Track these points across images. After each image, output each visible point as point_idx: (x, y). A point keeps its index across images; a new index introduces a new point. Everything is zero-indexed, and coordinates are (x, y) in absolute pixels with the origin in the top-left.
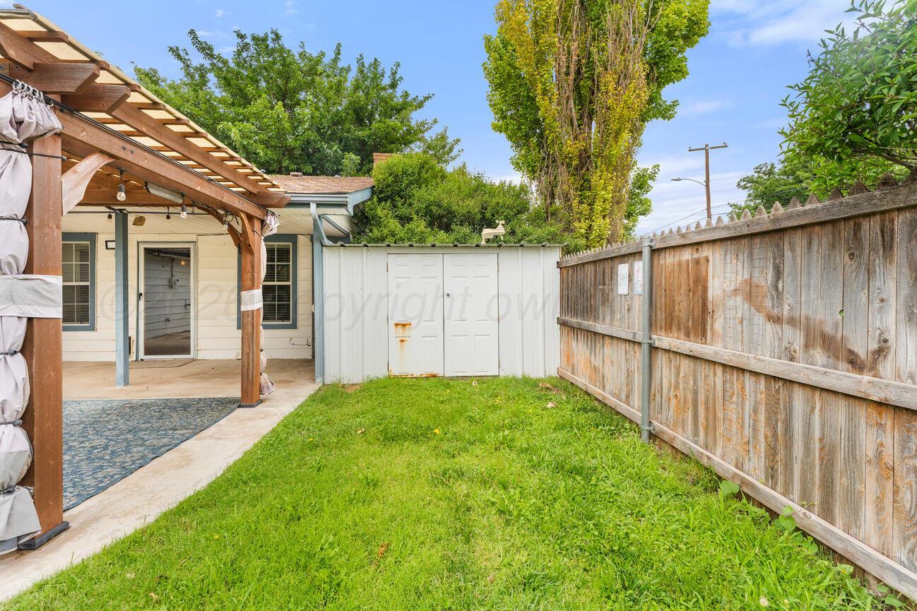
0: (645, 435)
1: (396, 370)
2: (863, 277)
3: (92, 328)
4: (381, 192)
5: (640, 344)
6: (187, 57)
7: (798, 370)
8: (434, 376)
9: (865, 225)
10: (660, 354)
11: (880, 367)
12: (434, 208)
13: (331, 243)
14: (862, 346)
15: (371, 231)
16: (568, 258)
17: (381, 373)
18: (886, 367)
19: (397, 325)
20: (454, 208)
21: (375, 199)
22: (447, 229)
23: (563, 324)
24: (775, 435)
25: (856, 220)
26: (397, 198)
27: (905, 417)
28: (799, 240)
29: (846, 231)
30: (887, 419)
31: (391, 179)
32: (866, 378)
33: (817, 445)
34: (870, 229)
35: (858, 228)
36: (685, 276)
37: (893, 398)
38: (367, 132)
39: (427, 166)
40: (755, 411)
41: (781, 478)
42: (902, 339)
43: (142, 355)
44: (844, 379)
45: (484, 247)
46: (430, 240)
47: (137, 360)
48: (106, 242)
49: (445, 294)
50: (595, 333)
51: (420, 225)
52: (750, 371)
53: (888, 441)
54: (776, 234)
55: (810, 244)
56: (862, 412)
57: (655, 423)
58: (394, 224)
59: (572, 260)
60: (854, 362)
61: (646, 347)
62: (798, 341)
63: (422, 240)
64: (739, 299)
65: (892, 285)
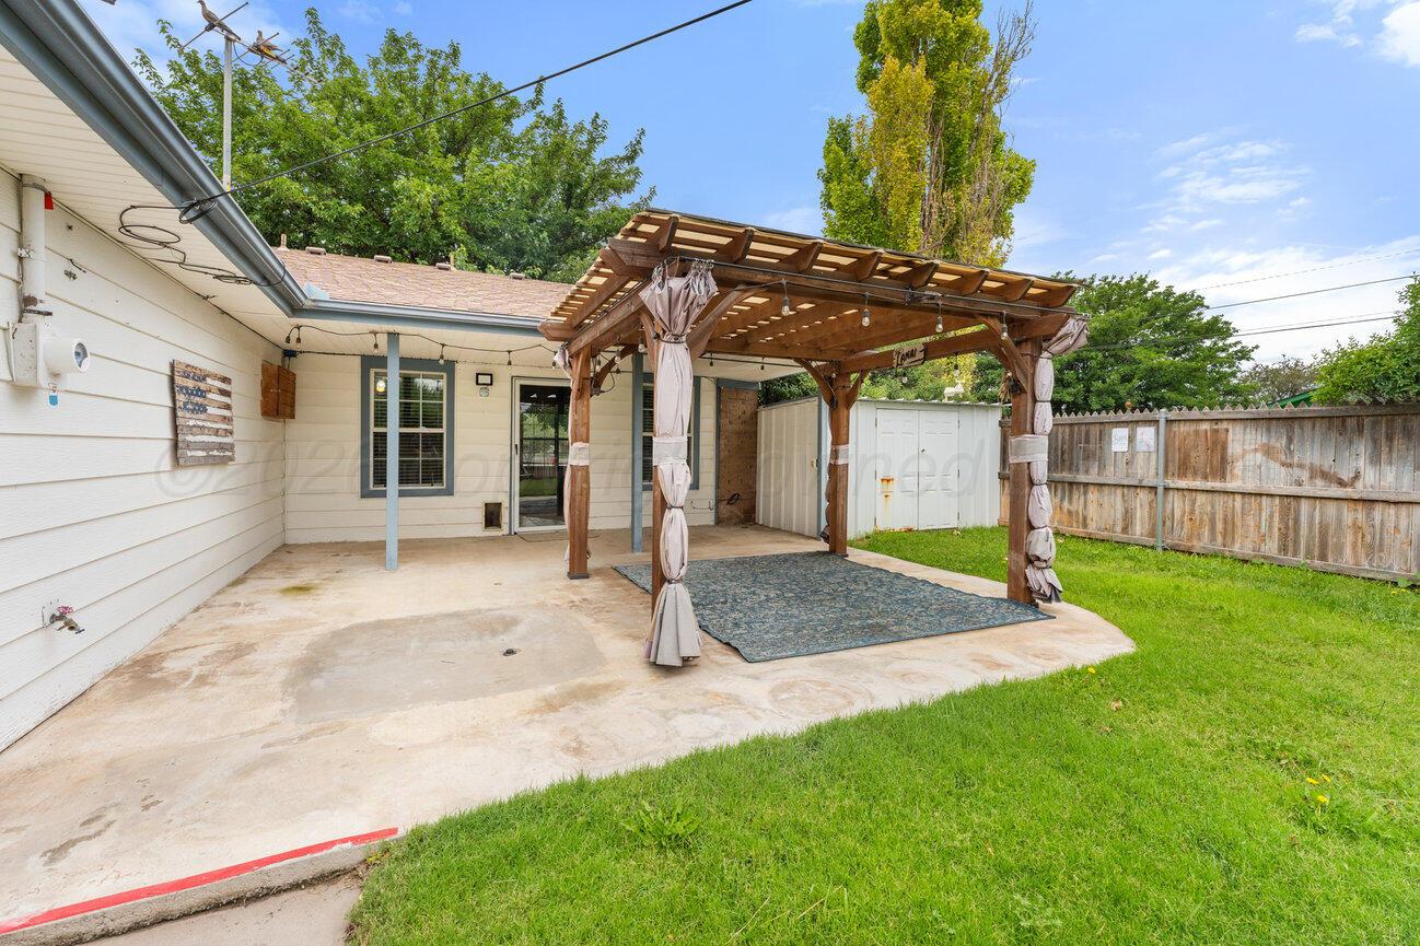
0: (1160, 549)
1: (881, 527)
2: (1347, 443)
3: (449, 492)
7: (1307, 490)
8: (911, 530)
9: (1349, 420)
10: (1171, 493)
11: (1356, 484)
14: (1346, 476)
18: (1359, 485)
19: (883, 480)
24: (1287, 528)
25: (1343, 419)
27: (1367, 504)
28: (1308, 425)
29: (1337, 422)
30: (1360, 507)
32: (1350, 490)
33: (1318, 527)
34: (1351, 423)
35: (1344, 422)
36: (1203, 439)
37: (1365, 496)
40: (1271, 517)
41: (1291, 549)
42: (1367, 471)
43: (516, 528)
44: (1336, 492)
45: (949, 405)
47: (510, 534)
48: (478, 375)
52: (1267, 495)
53: (1360, 516)
54: (1289, 420)
55: (1314, 427)
56: (1345, 505)
57: (1166, 540)
60: (1341, 483)
61: (1161, 489)
62: (1305, 475)
64: (1259, 456)
65: (1362, 448)
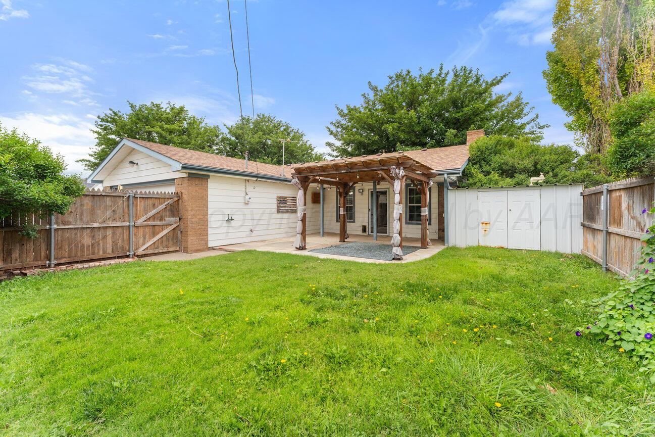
0: (604, 269)
1: (482, 243)
3: (354, 222)
4: (474, 160)
5: (602, 231)
6: (368, 97)
8: (502, 248)
12: (504, 166)
13: (452, 188)
15: (468, 180)
16: (587, 190)
17: (475, 244)
19: (482, 223)
20: (516, 165)
21: (470, 164)
22: (512, 177)
23: (583, 225)
24: (632, 257)
26: (483, 162)
31: (479, 153)
36: (617, 202)
38: (460, 114)
39: (500, 142)
40: (629, 250)
42: (647, 221)
43: (370, 233)
45: (531, 186)
46: (501, 183)
47: (368, 235)
48: (359, 189)
49: (509, 210)
50: (595, 229)
51: (495, 176)
52: (628, 237)
54: (633, 189)
57: (609, 265)
58: (481, 176)
59: (588, 191)
60: (642, 229)
61: (605, 232)
62: (635, 225)
63: (496, 183)
64: (627, 211)
